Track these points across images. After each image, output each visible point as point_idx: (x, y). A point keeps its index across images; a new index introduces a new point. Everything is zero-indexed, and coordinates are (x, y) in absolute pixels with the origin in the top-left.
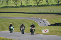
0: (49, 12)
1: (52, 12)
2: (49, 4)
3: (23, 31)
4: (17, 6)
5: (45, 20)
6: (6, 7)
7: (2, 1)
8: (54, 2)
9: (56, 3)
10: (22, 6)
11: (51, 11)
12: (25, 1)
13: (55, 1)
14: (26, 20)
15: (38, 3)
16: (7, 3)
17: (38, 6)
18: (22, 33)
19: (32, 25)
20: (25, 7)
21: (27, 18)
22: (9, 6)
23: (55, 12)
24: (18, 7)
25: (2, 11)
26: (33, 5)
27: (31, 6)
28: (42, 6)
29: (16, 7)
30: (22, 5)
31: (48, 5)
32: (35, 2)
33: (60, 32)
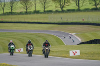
0: (81, 21)
1: (86, 21)
2: (81, 8)
3: (30, 53)
4: (28, 11)
5: (74, 34)
6: (10, 12)
7: (3, 3)
8: (88, 4)
9: (91, 7)
10: (36, 12)
11: (83, 20)
12: (41, 4)
13: (90, 3)
14: (43, 35)
15: (63, 7)
16: (12, 7)
17: (63, 11)
18: (29, 56)
19: (45, 43)
20: (41, 13)
21: (44, 31)
22: (14, 11)
23: (90, 21)
24: (30, 13)
25: (4, 20)
26: (54, 10)
27: (50, 12)
28: (69, 11)
29: (26, 13)
30: (37, 10)
31: (79, 10)
32: (58, 5)
33: (98, 54)
